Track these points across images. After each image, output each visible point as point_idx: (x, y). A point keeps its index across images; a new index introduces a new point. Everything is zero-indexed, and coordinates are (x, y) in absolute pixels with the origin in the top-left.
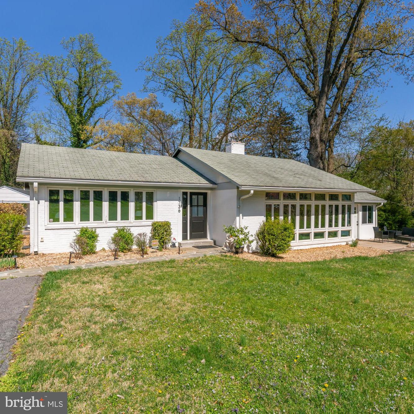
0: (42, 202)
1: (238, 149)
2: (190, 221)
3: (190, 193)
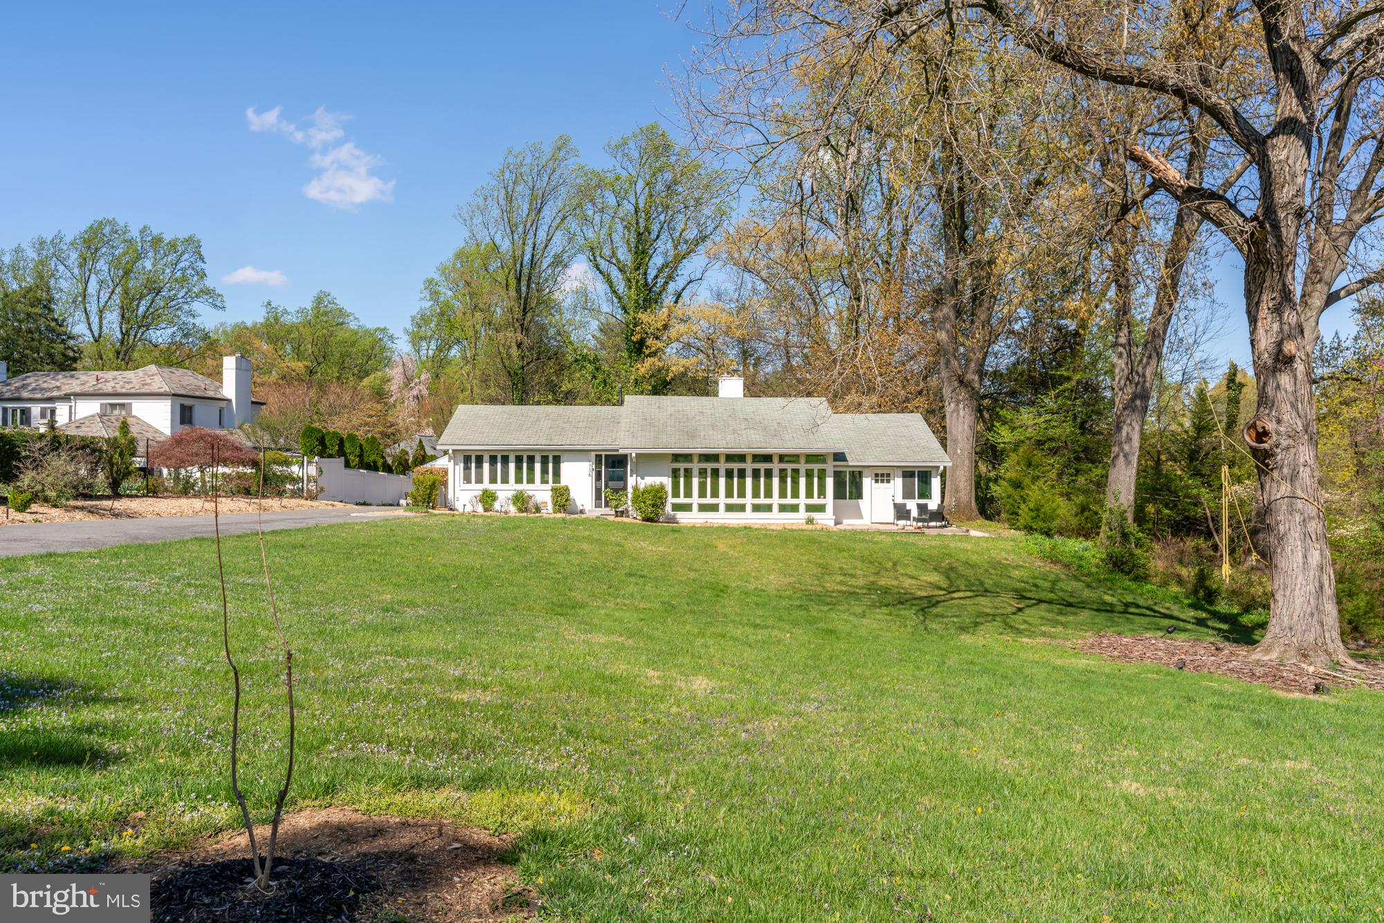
0: (458, 467)
2: (606, 488)
3: (606, 456)
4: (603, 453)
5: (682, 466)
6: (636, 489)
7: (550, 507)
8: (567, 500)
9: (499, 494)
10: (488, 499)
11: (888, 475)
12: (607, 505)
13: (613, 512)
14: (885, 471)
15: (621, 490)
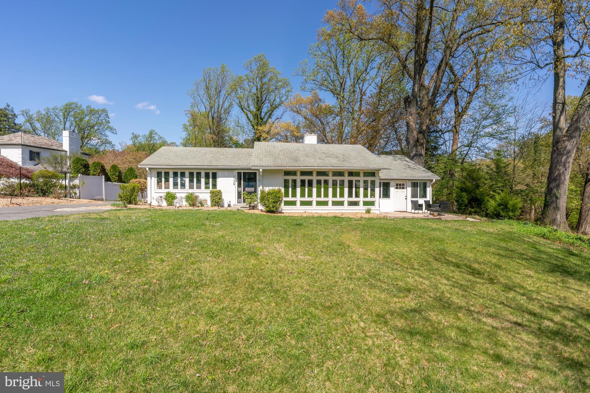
0: (153, 178)
1: (311, 139)
2: (243, 191)
3: (243, 172)
4: (242, 171)
5: (290, 178)
6: (262, 192)
7: (209, 203)
8: (219, 199)
9: (178, 195)
10: (170, 198)
11: (403, 185)
12: (244, 202)
13: (248, 206)
14: (401, 182)
15: (253, 192)
